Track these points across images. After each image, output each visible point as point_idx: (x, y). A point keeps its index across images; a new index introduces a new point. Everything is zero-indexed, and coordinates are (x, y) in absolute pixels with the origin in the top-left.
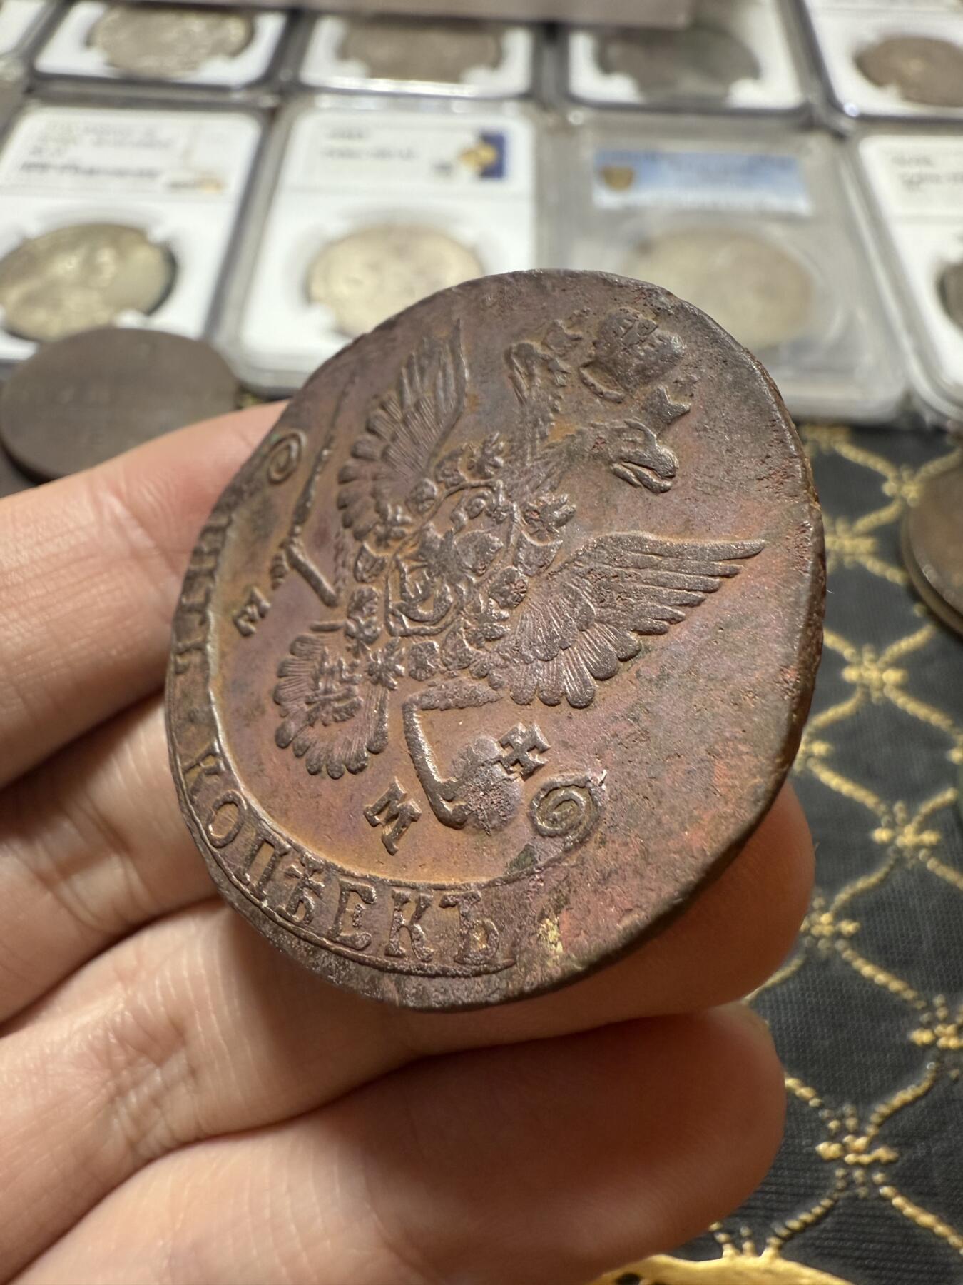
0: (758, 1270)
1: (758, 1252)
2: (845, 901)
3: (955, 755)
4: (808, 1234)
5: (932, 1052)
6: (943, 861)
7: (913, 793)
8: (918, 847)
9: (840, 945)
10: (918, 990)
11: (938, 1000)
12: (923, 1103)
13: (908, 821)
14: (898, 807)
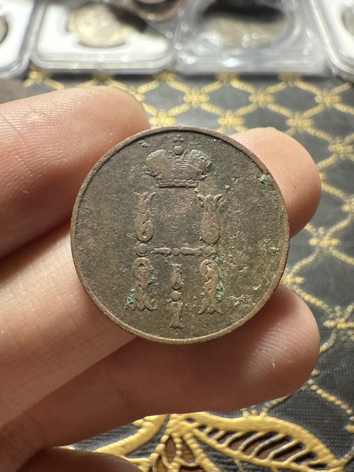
0: (258, 422)
1: (258, 414)
2: (297, 270)
3: (346, 208)
4: (280, 406)
5: (335, 330)
6: (340, 251)
7: (328, 224)
8: (330, 246)
9: (295, 287)
10: (329, 305)
11: (337, 308)
12: (331, 351)
13: (324, 235)
14: (321, 230)
